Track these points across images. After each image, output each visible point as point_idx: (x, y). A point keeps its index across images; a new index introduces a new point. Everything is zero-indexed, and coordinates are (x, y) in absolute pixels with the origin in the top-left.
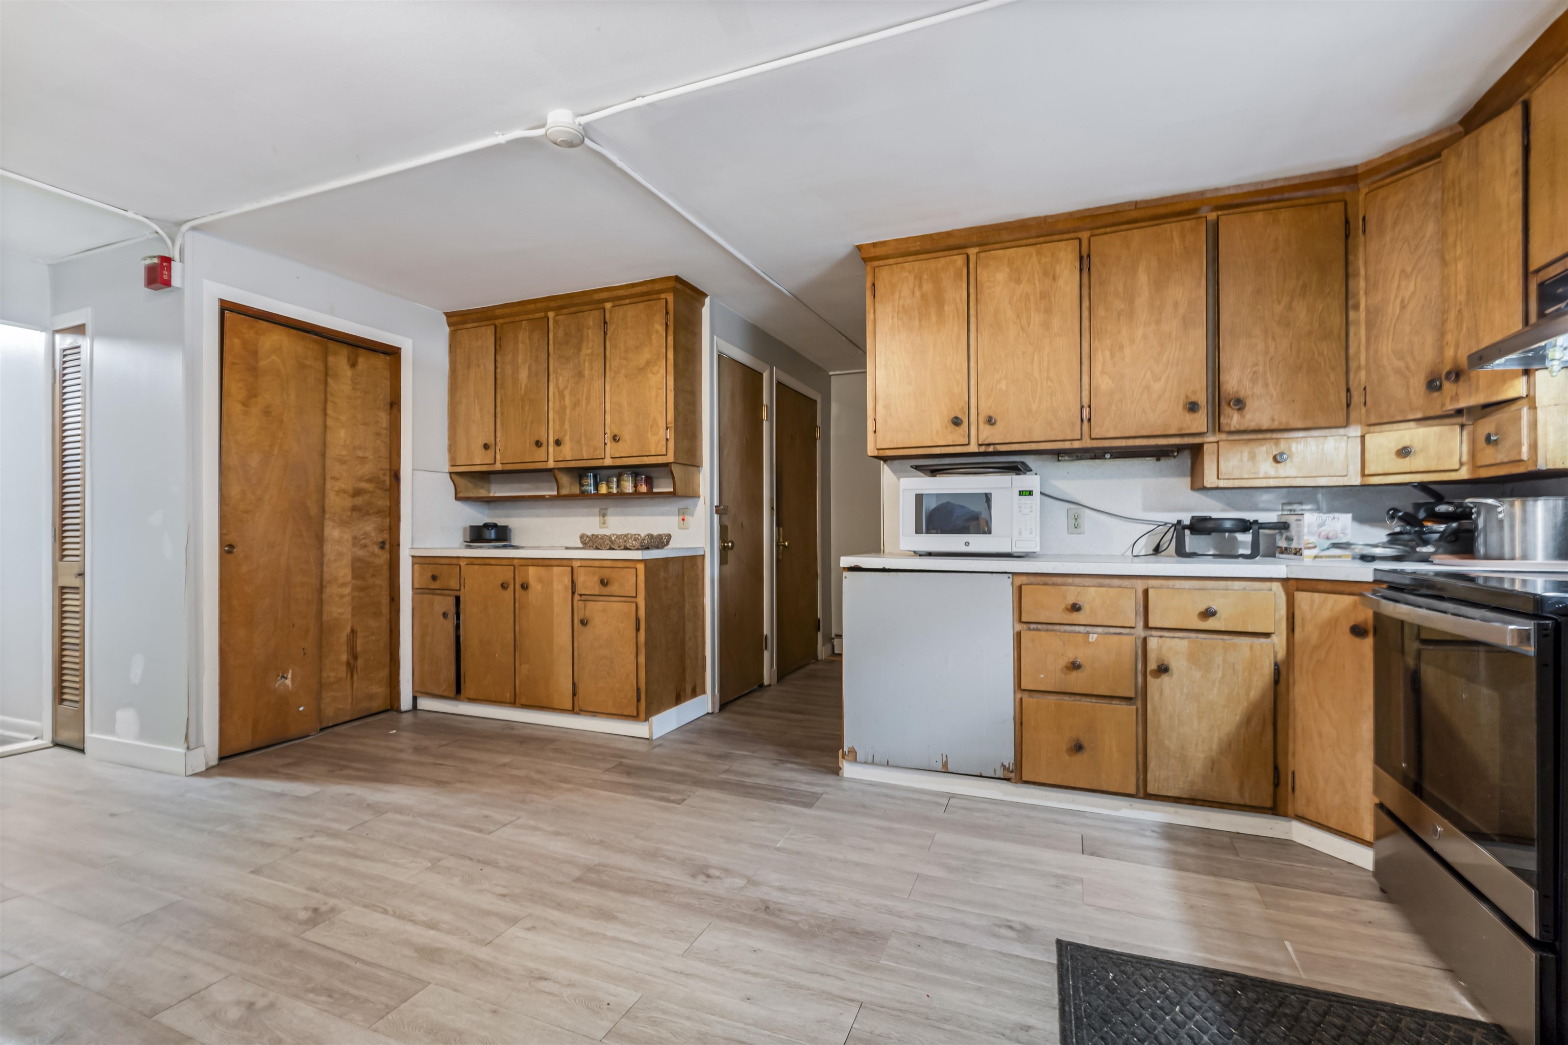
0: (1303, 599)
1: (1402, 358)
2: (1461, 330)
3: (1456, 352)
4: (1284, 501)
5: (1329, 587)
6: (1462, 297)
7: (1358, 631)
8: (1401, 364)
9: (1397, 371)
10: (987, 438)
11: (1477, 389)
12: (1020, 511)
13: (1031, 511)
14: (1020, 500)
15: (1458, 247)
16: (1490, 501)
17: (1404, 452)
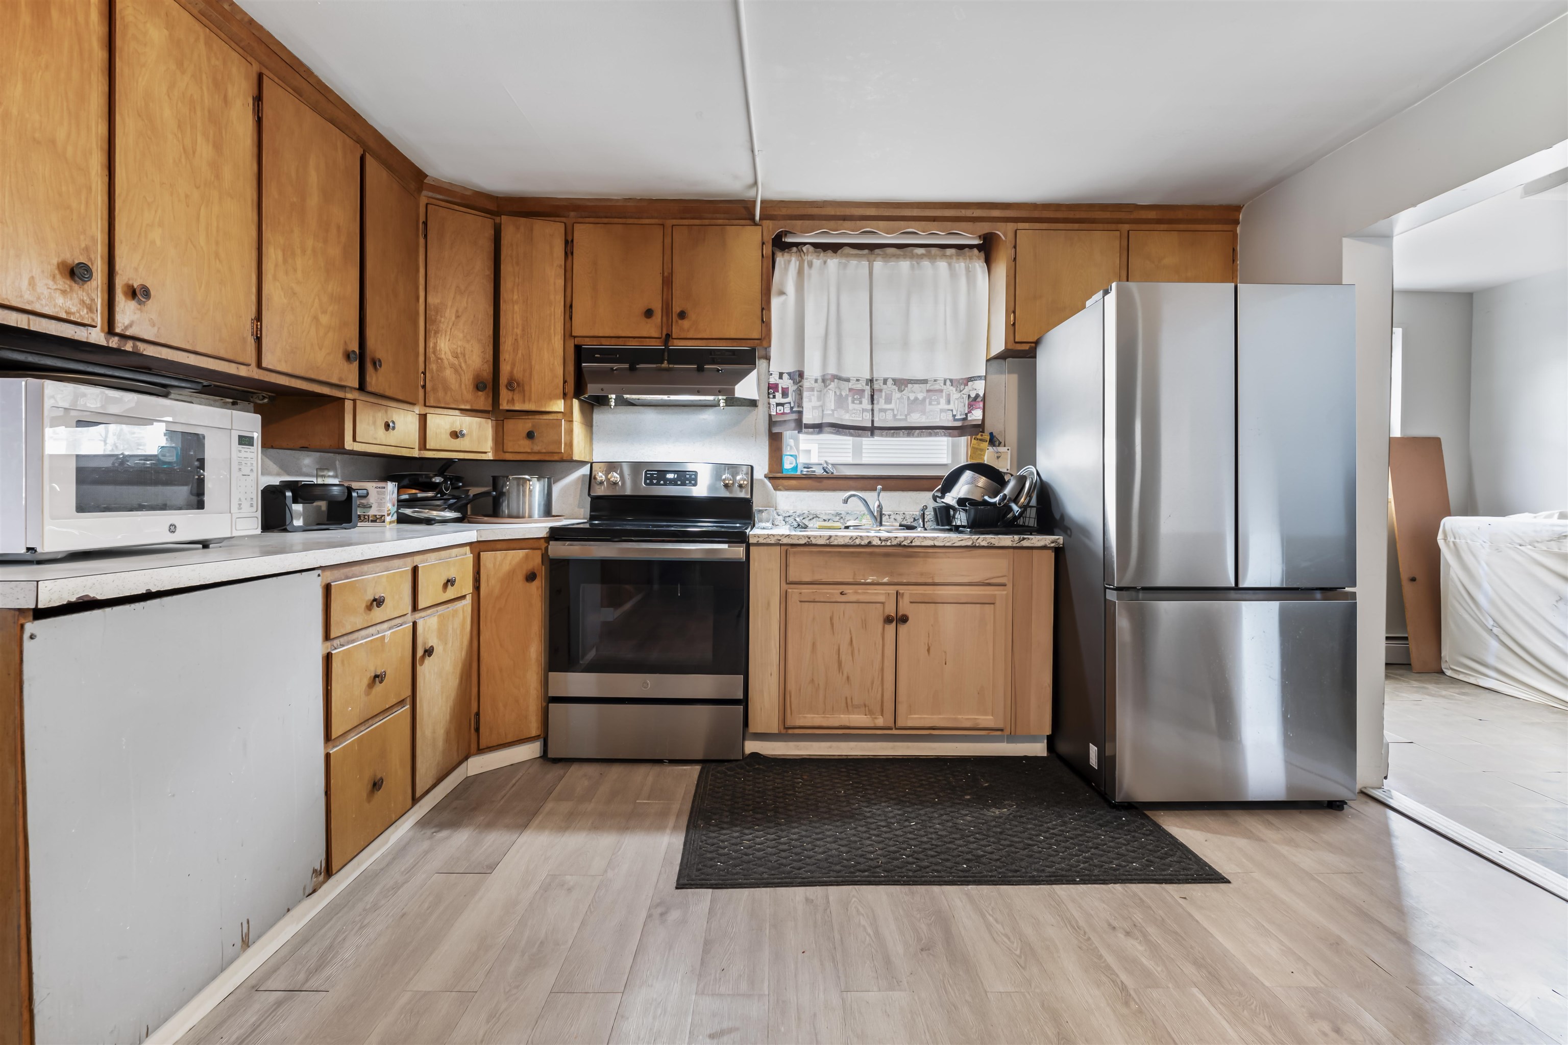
0: (486, 556)
1: (457, 357)
2: (517, 354)
3: (512, 369)
4: (317, 467)
5: (499, 546)
6: (519, 331)
7: (531, 577)
8: (456, 362)
9: (452, 366)
10: (131, 325)
11: (530, 400)
12: (240, 469)
13: (252, 470)
14: (240, 451)
15: (516, 293)
16: (527, 477)
17: (455, 435)
